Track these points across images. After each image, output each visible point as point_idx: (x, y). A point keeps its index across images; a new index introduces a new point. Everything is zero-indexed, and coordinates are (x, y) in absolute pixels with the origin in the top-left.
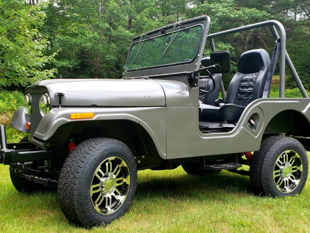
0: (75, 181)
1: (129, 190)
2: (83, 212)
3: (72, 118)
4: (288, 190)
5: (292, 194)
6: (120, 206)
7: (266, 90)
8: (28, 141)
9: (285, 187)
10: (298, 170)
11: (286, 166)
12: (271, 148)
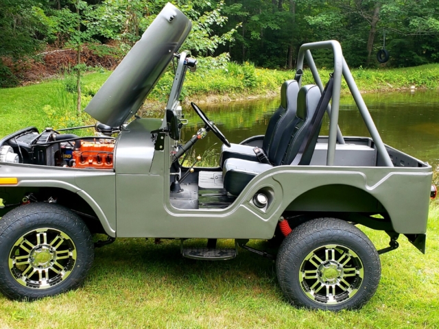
1: (76, 265)
6: (61, 282)
10: (357, 275)
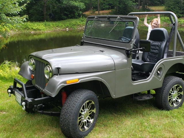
0: (70, 118)
1: (95, 116)
2: (75, 133)
3: (67, 83)
4: (175, 105)
5: (177, 108)
6: (91, 125)
7: (166, 53)
8: (33, 85)
9: (174, 104)
10: (181, 94)
11: (174, 93)
12: (168, 84)
